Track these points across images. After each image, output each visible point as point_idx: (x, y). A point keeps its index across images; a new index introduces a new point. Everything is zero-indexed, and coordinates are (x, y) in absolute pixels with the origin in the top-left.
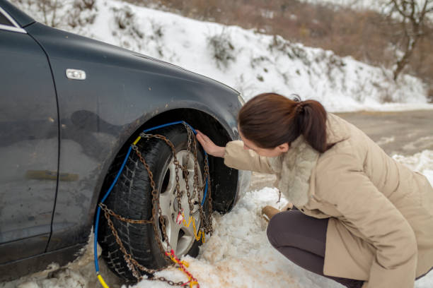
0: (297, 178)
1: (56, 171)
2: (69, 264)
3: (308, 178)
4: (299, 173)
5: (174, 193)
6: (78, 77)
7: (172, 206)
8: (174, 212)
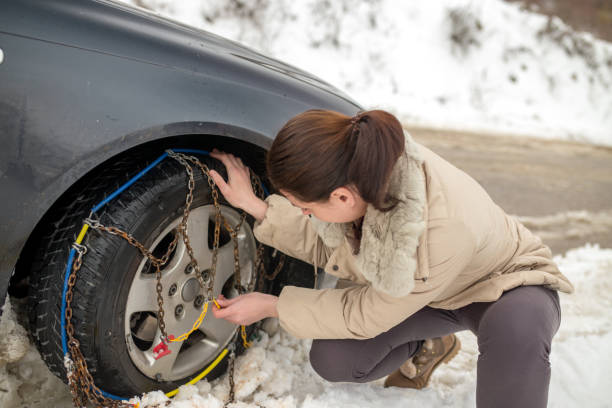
5: (187, 273)
7: (178, 293)
8: (182, 302)
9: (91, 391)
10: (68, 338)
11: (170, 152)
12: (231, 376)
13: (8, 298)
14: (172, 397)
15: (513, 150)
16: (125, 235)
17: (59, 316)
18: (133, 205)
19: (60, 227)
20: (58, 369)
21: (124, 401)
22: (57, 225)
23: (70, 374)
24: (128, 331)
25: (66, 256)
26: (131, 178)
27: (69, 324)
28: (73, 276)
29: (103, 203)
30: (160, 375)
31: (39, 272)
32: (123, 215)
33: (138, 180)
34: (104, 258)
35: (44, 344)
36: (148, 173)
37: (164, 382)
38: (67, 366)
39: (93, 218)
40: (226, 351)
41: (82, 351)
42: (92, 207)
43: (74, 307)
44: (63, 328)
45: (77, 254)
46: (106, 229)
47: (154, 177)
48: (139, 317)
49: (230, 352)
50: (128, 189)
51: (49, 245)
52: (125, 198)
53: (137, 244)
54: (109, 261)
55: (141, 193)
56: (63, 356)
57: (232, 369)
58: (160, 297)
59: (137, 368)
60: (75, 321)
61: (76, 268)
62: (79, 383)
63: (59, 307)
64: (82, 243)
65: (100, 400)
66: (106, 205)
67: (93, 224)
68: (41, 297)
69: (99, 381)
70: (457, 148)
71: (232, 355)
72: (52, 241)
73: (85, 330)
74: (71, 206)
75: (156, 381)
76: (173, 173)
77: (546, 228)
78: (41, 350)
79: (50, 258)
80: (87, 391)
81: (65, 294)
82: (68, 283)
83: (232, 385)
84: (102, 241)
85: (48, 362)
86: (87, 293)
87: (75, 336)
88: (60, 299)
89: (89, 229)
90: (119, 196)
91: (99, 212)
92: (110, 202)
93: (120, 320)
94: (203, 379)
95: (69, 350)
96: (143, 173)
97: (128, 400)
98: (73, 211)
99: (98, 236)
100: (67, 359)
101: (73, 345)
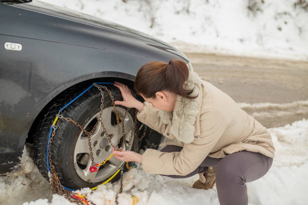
2: (8, 173)
5: (102, 136)
7: (98, 145)
8: (100, 149)
9: (59, 187)
10: (50, 164)
11: (94, 84)
12: (122, 181)
13: (25, 147)
14: (95, 190)
15: (276, 67)
16: (74, 122)
17: (46, 155)
18: (77, 108)
19: (47, 117)
20: (46, 176)
21: (73, 192)
22: (45, 116)
23: (50, 180)
24: (75, 161)
25: (49, 130)
26: (77, 96)
27: (50, 159)
28: (52, 138)
29: (64, 107)
30: (90, 180)
31: (38, 135)
32: (72, 113)
33: (80, 97)
34: (65, 131)
35: (40, 166)
36: (84, 94)
37: (92, 183)
38: (49, 176)
39: (60, 114)
40: (119, 170)
41: (56, 170)
42: (60, 109)
43: (52, 151)
44: (48, 160)
45: (53, 130)
46: (66, 119)
47: (86, 96)
48: (81, 155)
49: (121, 171)
50: (75, 101)
51: (42, 124)
52: (74, 105)
53: (79, 125)
54: (66, 133)
55: (81, 103)
56: (48, 172)
57: (122, 178)
58: (90, 148)
59: (79, 177)
60: (53, 157)
61: (53, 135)
62: (54, 183)
63: (46, 151)
64: (56, 125)
65: (63, 191)
66: (65, 108)
67: (60, 116)
68: (39, 146)
69: (63, 182)
70: (247, 66)
71: (122, 172)
72: (43, 123)
73: (57, 161)
74: (51, 108)
75: (88, 183)
76: (95, 94)
77: (286, 110)
78: (39, 168)
79: (42, 130)
80: (58, 187)
81: (48, 146)
82: (49, 141)
83: (122, 185)
84: (63, 124)
85: (42, 173)
86: (57, 146)
87: (52, 164)
88: (47, 148)
89: (59, 118)
90: (71, 104)
91: (63, 111)
92: (67, 107)
93: (72, 157)
94: (109, 182)
95: (50, 170)
96: (82, 94)
97: (75, 191)
98: (52, 110)
99: (62, 122)
100: (49, 173)
101: (52, 168)
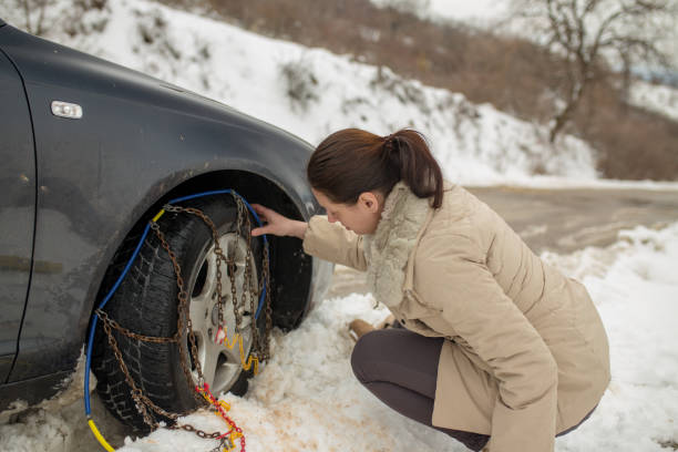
0: (388, 262)
1: (29, 256)
2: (45, 402)
3: (403, 265)
4: (391, 256)
5: (213, 298)
6: (71, 115)
8: (212, 326)
